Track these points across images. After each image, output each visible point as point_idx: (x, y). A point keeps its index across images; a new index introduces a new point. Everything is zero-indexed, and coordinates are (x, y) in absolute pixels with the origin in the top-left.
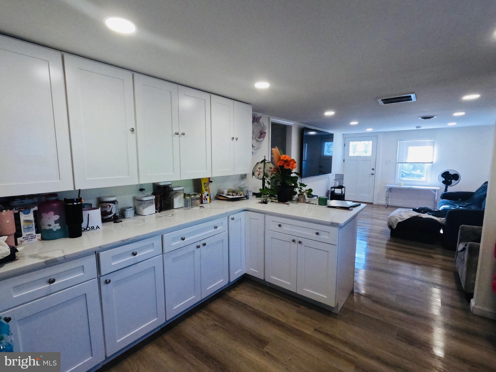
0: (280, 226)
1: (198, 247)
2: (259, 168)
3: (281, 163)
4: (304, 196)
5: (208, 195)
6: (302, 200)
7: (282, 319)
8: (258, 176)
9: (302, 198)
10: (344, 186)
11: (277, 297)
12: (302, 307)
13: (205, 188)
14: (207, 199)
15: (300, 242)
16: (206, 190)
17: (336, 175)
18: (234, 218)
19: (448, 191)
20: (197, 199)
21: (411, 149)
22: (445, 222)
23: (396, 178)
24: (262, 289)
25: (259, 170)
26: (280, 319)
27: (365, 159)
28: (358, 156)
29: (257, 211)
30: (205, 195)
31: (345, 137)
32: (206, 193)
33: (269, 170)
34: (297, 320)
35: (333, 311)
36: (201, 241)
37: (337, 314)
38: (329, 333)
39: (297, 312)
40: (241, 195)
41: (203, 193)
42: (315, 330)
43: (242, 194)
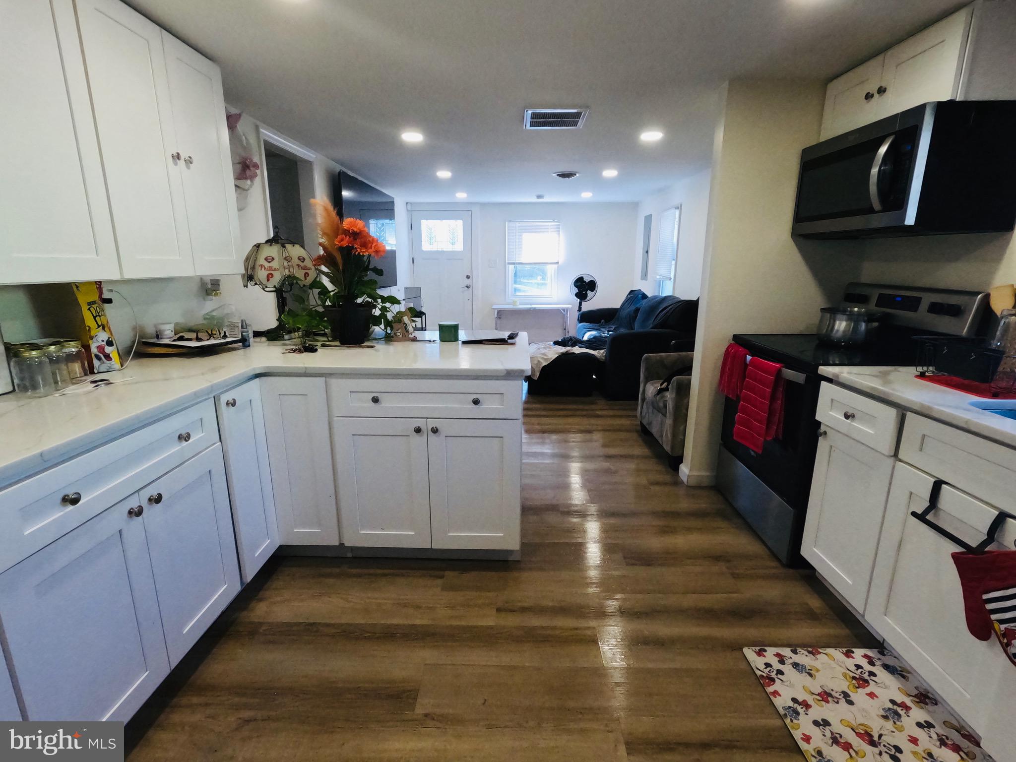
0: (375, 400)
1: (136, 513)
2: (266, 259)
3: (342, 240)
4: (405, 324)
5: (110, 343)
6: (399, 334)
7: (420, 620)
8: (268, 280)
9: (399, 331)
10: (423, 310)
11: (385, 575)
12: (447, 573)
13: (95, 318)
14: (111, 355)
15: (435, 431)
16: (99, 326)
17: (406, 288)
18: (234, 399)
19: (582, 309)
20: (70, 358)
21: (528, 239)
22: (605, 355)
23: (507, 293)
24: (337, 570)
25: (267, 265)
26: (418, 622)
27: (450, 256)
28: (438, 250)
29: (303, 371)
30: (98, 344)
31: (411, 209)
32: (103, 336)
33: (298, 265)
34: (453, 607)
35: (511, 559)
36: (141, 492)
37: (518, 561)
38: (526, 605)
39: (444, 589)
40: (225, 336)
41: (92, 338)
42: (499, 610)
43: (227, 334)
